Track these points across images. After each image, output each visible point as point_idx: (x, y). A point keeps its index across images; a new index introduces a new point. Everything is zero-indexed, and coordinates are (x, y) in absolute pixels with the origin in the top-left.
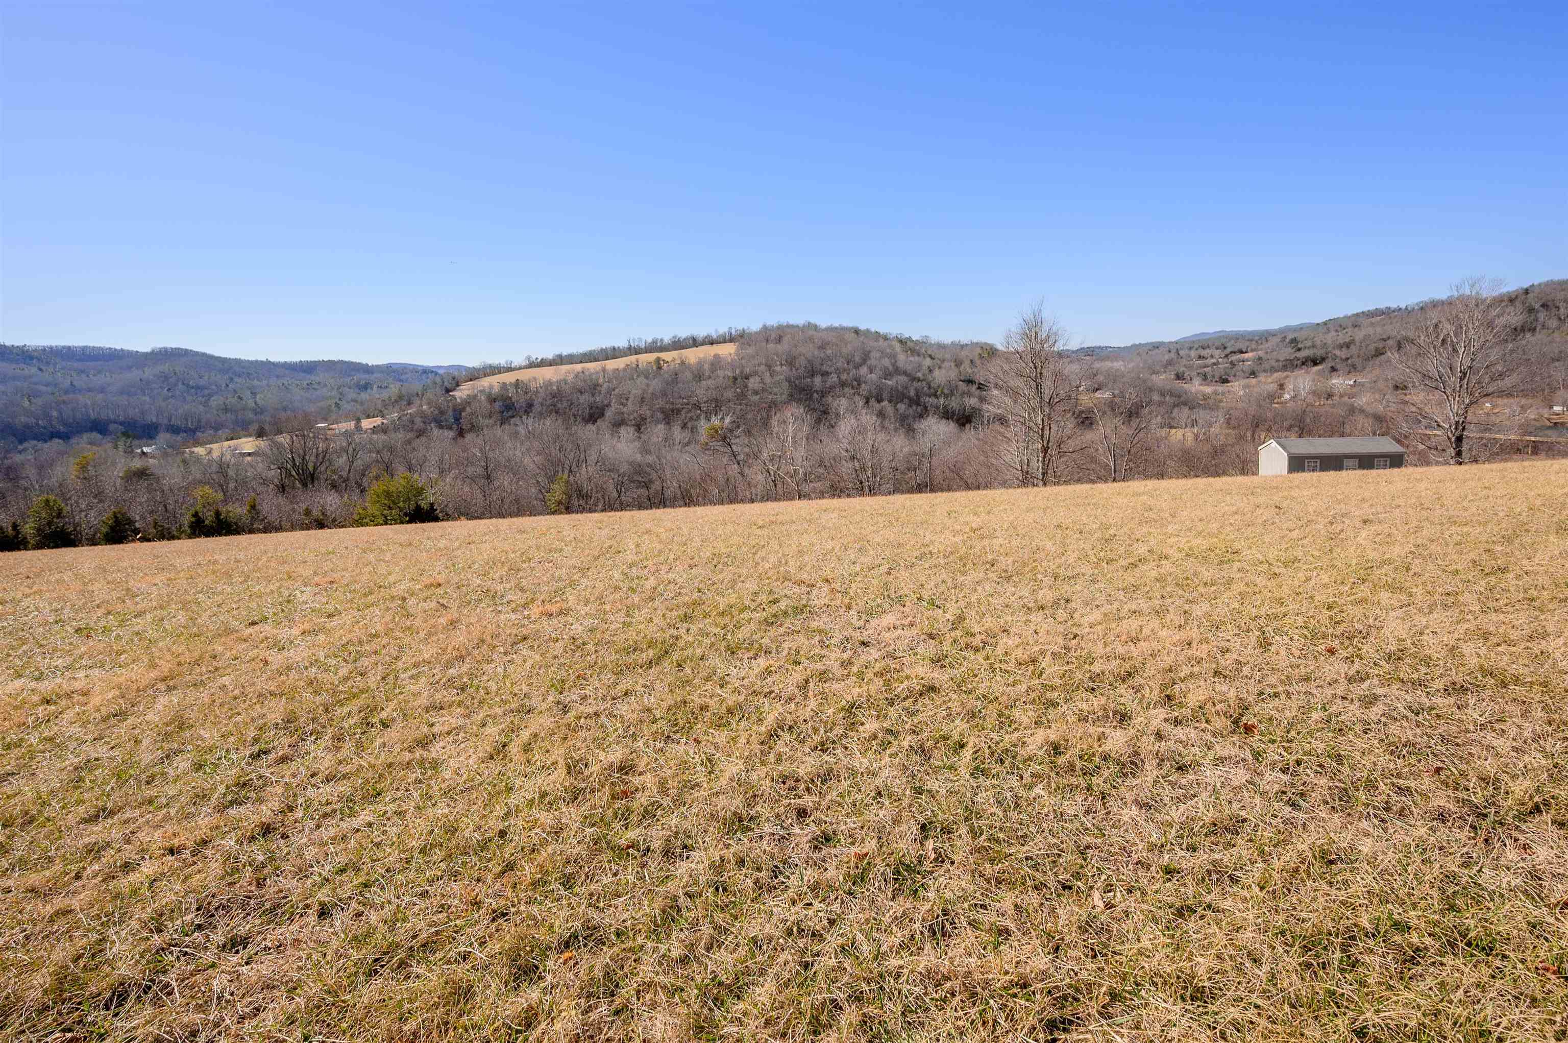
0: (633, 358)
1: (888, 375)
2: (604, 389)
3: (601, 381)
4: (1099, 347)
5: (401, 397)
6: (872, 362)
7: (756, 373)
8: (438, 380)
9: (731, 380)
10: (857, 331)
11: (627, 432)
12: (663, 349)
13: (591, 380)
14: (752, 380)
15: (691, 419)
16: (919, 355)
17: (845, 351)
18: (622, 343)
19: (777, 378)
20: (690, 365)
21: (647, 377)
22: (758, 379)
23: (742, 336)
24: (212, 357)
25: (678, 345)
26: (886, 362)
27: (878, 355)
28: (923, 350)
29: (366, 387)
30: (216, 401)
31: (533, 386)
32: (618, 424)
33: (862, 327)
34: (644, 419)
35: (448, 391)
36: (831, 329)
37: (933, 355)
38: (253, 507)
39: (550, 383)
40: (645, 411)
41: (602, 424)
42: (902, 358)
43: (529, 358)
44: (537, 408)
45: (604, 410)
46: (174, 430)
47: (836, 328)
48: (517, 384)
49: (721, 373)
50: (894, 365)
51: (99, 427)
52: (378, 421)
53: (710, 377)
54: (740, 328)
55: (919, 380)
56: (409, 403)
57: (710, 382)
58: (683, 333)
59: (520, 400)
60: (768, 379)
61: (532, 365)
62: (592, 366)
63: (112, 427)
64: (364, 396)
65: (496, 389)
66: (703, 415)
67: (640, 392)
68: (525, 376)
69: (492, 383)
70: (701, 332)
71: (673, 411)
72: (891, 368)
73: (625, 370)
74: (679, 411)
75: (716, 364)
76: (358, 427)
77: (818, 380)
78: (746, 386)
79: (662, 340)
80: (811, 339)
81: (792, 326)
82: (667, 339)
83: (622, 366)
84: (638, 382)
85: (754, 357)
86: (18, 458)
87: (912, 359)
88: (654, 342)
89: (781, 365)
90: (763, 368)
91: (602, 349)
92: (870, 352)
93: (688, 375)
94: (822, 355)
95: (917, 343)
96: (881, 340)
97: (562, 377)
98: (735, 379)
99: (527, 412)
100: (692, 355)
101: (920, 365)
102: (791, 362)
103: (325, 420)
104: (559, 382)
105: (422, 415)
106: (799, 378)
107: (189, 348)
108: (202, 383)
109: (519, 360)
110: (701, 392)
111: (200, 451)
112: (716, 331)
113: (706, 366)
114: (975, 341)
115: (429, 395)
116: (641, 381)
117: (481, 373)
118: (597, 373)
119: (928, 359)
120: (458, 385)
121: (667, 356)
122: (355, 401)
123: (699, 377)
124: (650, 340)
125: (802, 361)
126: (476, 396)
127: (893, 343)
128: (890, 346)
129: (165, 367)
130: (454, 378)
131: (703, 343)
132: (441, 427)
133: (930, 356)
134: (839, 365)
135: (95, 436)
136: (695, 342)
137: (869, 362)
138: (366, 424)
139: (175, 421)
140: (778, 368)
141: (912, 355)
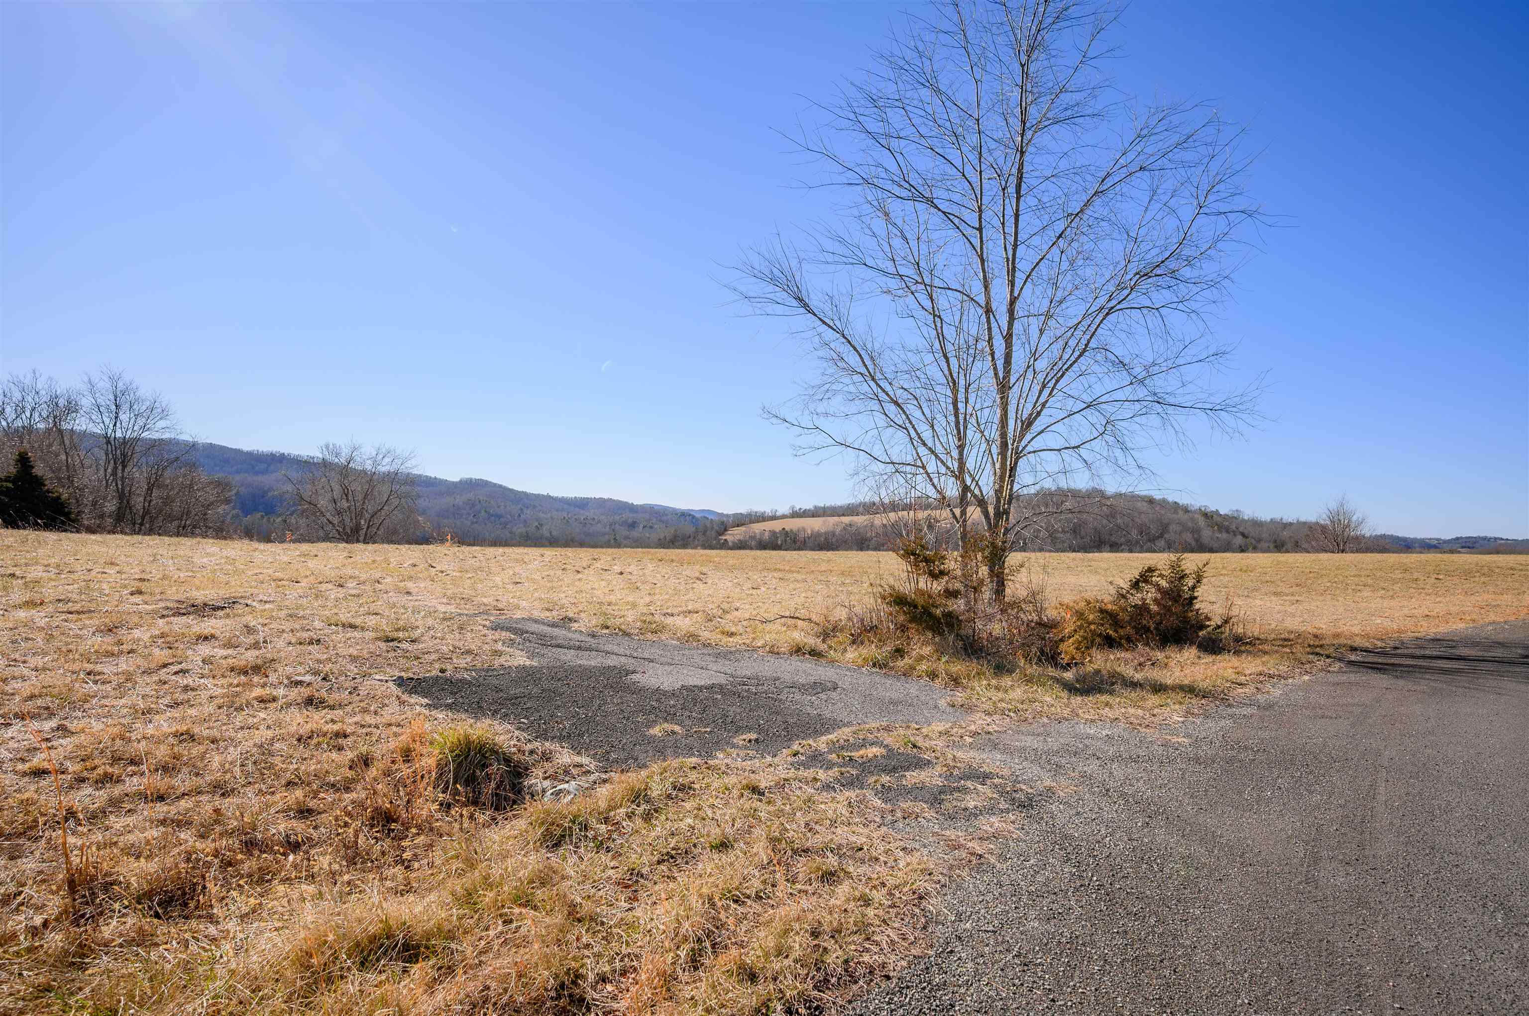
4: (1485, 538)
8: (709, 525)
10: (1151, 501)
16: (1228, 532)
24: (507, 489)
26: (1188, 537)
28: (1233, 527)
31: (801, 536)
33: (1157, 496)
36: (1121, 496)
37: (1246, 532)
39: (818, 534)
42: (1207, 534)
43: (792, 508)
47: (1126, 496)
48: (786, 533)
50: (1197, 540)
61: (796, 514)
62: (860, 520)
64: (631, 534)
65: (767, 536)
68: (787, 525)
72: (1193, 543)
81: (1075, 491)
83: (887, 520)
95: (1226, 517)
96: (1181, 512)
107: (490, 479)
108: (499, 512)
109: (783, 509)
114: (1303, 519)
115: (701, 537)
117: (748, 520)
119: (1240, 537)
120: (726, 530)
126: (746, 540)
127: (1196, 516)
128: (1192, 519)
129: (471, 496)
130: (721, 523)
133: (1243, 535)
141: (1220, 531)
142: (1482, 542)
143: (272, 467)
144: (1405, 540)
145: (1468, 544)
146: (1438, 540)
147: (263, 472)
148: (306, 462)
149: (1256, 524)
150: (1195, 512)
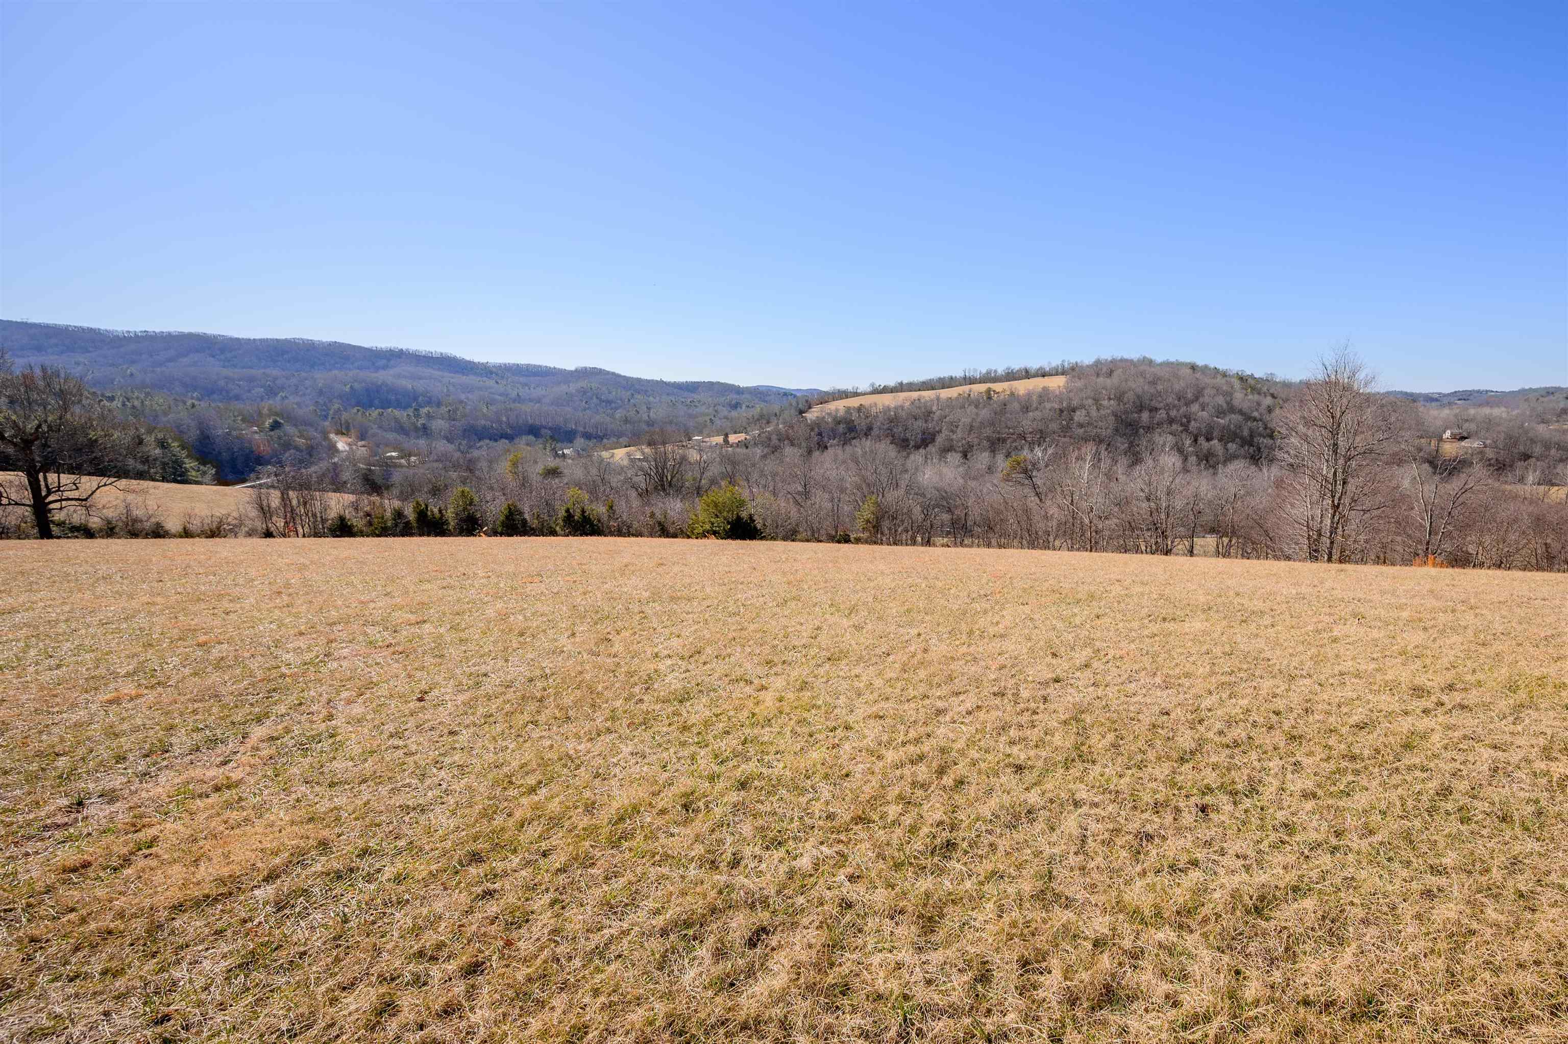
0: (966, 388)
1: (1220, 413)
2: (936, 417)
3: (934, 408)
4: (1478, 392)
5: (762, 416)
6: (1206, 399)
7: (1082, 406)
8: (794, 404)
9: (1058, 412)
10: (1193, 367)
11: (954, 458)
12: (996, 379)
13: (926, 407)
14: (1078, 413)
15: (1016, 448)
16: (1259, 394)
17: (1177, 387)
18: (958, 373)
19: (1102, 412)
20: (1018, 395)
21: (976, 407)
22: (1084, 412)
23: (1073, 369)
24: (619, 376)
25: (1011, 376)
26: (1220, 400)
27: (1213, 392)
28: (1265, 389)
29: (736, 406)
30: (619, 414)
31: (874, 410)
32: (948, 449)
33: (1200, 363)
34: (971, 447)
35: (801, 412)
36: (1167, 364)
37: (1275, 393)
38: (611, 507)
39: (889, 409)
40: (973, 439)
41: (932, 449)
42: (1238, 396)
43: (873, 385)
44: (875, 432)
45: (935, 435)
46: (588, 436)
47: (1172, 363)
48: (860, 409)
49: (1048, 405)
50: (1228, 403)
51: (534, 431)
52: (742, 437)
53: (1037, 409)
54: (1073, 361)
55: (1255, 419)
56: (768, 422)
57: (1038, 414)
58: (1016, 365)
59: (862, 424)
60: (1094, 413)
61: (876, 391)
62: (928, 395)
63: (543, 431)
64: (734, 414)
65: (841, 413)
66: (1027, 446)
67: (969, 420)
68: (866, 401)
69: (839, 407)
70: (1034, 365)
71: (999, 439)
72: (1225, 406)
73: (957, 398)
74: (1004, 441)
75: (1044, 395)
76: (726, 441)
77: (1145, 416)
78: (1072, 419)
79: (995, 371)
80: (1142, 374)
81: (1126, 360)
82: (1001, 370)
83: (955, 395)
84: (968, 411)
85: (1081, 390)
86: (476, 453)
87: (1250, 397)
88: (989, 373)
89: (1110, 399)
90: (1090, 401)
91: (940, 379)
92: (1203, 388)
93: (1016, 406)
94: (1152, 391)
95: (1259, 380)
96: (1219, 377)
97: (899, 404)
98: (1061, 411)
99: (866, 435)
100: (1022, 387)
101: (1259, 404)
102: (1119, 398)
103: (700, 433)
104: (896, 408)
105: (779, 433)
106: (1126, 412)
107: (604, 368)
108: (611, 397)
109: (864, 387)
110: (1027, 423)
111: (605, 454)
112: (1049, 363)
113: (1034, 397)
115: (786, 414)
116: (971, 410)
117: (831, 397)
118: (932, 400)
119: (1269, 398)
120: (810, 408)
121: (998, 387)
122: (726, 418)
123: (1026, 409)
124: (984, 371)
125: (1130, 396)
126: (824, 417)
127: (1233, 380)
128: (1228, 383)
129: (585, 384)
130: (807, 401)
131: (1036, 375)
132: (792, 445)
133: (1273, 396)
134: (1170, 400)
135: (531, 438)
136: (1027, 374)
137: (1201, 400)
138: (733, 438)
139: (590, 430)
140: (1105, 403)
141: (1252, 393)
142: (1476, 395)
143: (392, 362)
144: (1412, 395)
145: (1464, 397)
146: (1439, 394)
147: (385, 368)
148: (424, 357)
149: (1287, 385)
150: (1233, 376)
